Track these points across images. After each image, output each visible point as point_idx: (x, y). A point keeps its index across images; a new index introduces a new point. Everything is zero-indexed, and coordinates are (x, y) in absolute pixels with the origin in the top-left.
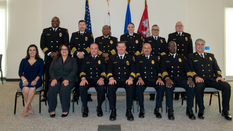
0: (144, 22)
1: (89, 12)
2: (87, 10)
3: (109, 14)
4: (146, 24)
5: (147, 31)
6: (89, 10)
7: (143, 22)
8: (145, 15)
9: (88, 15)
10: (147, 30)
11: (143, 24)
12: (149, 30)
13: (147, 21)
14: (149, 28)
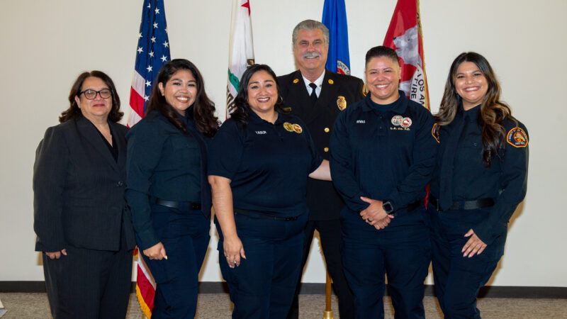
0: (401, 42)
3: (247, 5)
4: (410, 47)
7: (395, 42)
9: (157, 11)
11: (395, 47)
12: (422, 77)
13: (415, 37)
14: (423, 68)
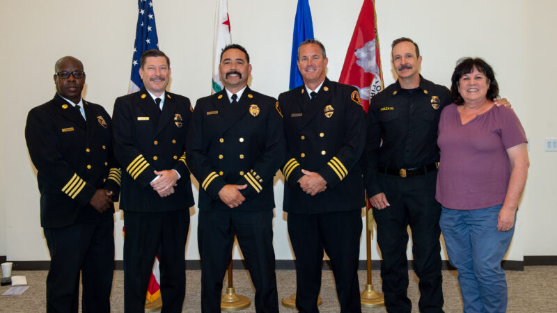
0: (361, 53)
1: (151, 16)
2: (142, 12)
3: (227, 23)
4: (369, 58)
5: (373, 88)
6: (150, 10)
8: (366, 27)
9: (149, 28)
10: (374, 83)
11: (356, 59)
12: (378, 84)
13: (373, 49)
14: (380, 75)
